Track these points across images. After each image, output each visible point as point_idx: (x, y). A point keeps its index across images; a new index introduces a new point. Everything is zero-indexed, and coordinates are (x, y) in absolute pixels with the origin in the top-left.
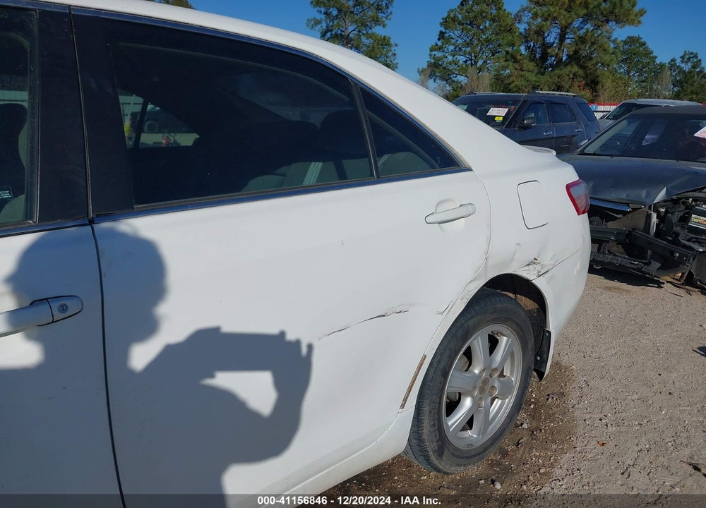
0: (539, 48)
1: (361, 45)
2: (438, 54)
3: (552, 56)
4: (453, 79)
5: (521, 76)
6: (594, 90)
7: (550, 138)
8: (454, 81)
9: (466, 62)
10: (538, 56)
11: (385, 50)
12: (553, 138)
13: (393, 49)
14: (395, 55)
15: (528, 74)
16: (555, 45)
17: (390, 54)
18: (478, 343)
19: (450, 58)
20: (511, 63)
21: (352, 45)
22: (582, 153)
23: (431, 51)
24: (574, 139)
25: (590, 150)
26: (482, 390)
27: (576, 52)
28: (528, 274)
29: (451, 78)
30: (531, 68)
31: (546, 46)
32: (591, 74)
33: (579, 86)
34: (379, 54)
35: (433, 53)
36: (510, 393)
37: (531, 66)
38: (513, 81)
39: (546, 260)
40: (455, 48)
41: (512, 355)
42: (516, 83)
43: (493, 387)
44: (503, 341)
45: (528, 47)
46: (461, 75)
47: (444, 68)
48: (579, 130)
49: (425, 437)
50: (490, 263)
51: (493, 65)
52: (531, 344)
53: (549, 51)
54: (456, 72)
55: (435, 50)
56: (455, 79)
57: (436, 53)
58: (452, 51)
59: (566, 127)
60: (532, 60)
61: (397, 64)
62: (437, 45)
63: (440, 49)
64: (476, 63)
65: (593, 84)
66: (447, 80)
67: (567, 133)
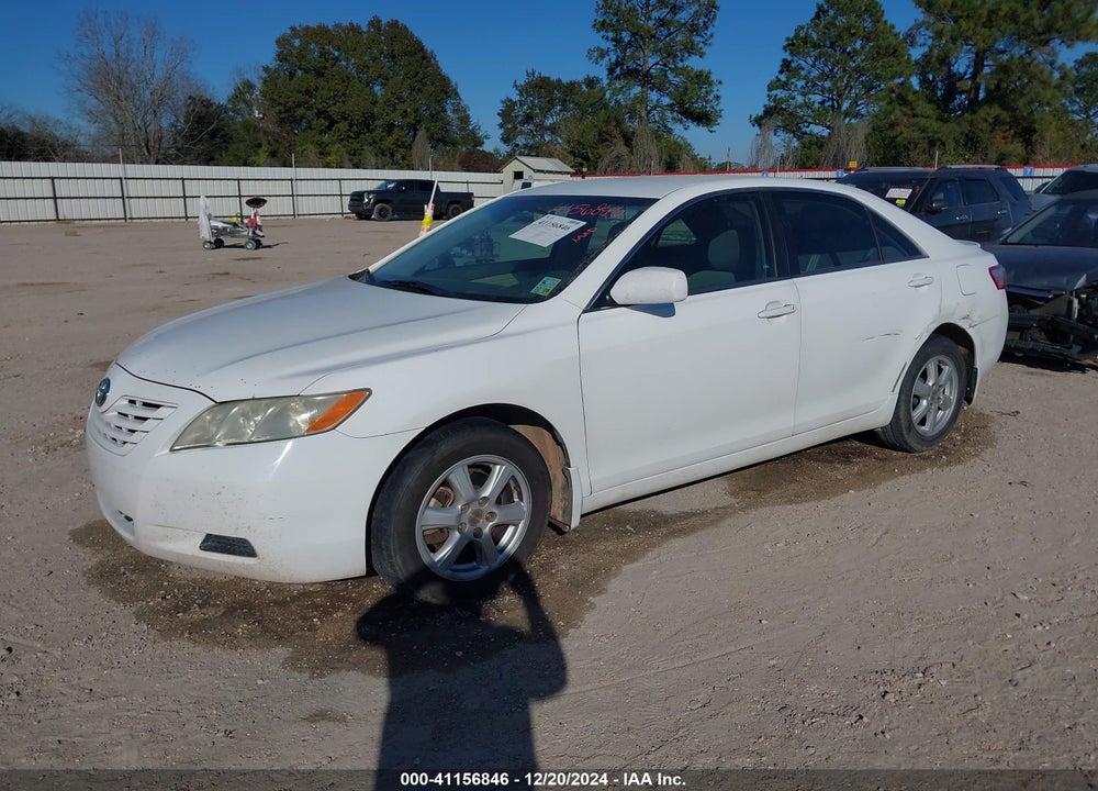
0: (941, 81)
1: (667, 85)
2: (780, 93)
3: (962, 92)
4: (804, 129)
5: (914, 125)
6: (1028, 143)
7: (964, 224)
8: (806, 134)
9: (822, 103)
10: (939, 93)
11: (703, 90)
12: (969, 223)
13: (715, 88)
14: (718, 97)
15: (923, 121)
16: (967, 76)
17: (711, 97)
18: (931, 367)
19: (800, 99)
20: (898, 107)
21: (654, 84)
22: (1005, 243)
23: (770, 89)
24: (996, 223)
25: (1014, 239)
26: (933, 399)
27: (998, 86)
28: (963, 325)
29: (800, 128)
30: (930, 112)
31: (952, 80)
32: (1024, 118)
33: (1004, 138)
34: (695, 97)
35: (773, 93)
36: (950, 406)
37: (929, 109)
38: (902, 133)
39: (975, 318)
40: (807, 83)
41: (951, 380)
42: (905, 135)
43: (939, 398)
44: (946, 369)
45: (924, 81)
46: (817, 124)
47: (791, 114)
48: (1004, 212)
49: (901, 417)
50: (942, 313)
51: (869, 109)
52: (964, 375)
53: (958, 84)
54: (810, 120)
55: (777, 88)
56: (808, 130)
57: (778, 92)
58: (802, 87)
59: (985, 210)
60: (930, 101)
61: (721, 111)
62: (779, 80)
63: (785, 86)
64: (840, 106)
65: (1027, 134)
66: (794, 132)
67: (986, 217)
